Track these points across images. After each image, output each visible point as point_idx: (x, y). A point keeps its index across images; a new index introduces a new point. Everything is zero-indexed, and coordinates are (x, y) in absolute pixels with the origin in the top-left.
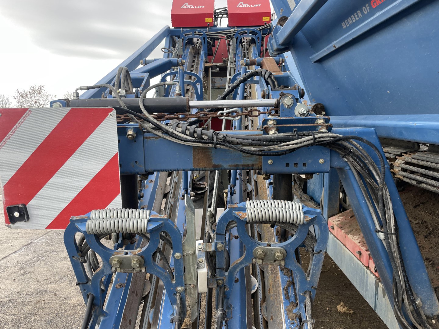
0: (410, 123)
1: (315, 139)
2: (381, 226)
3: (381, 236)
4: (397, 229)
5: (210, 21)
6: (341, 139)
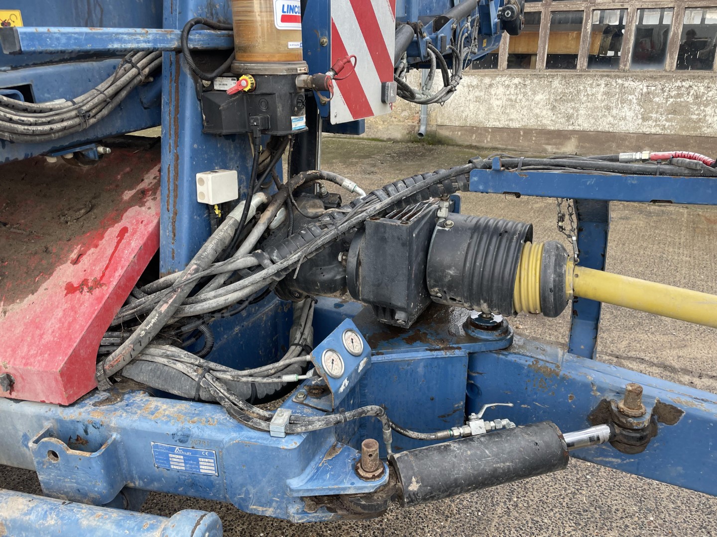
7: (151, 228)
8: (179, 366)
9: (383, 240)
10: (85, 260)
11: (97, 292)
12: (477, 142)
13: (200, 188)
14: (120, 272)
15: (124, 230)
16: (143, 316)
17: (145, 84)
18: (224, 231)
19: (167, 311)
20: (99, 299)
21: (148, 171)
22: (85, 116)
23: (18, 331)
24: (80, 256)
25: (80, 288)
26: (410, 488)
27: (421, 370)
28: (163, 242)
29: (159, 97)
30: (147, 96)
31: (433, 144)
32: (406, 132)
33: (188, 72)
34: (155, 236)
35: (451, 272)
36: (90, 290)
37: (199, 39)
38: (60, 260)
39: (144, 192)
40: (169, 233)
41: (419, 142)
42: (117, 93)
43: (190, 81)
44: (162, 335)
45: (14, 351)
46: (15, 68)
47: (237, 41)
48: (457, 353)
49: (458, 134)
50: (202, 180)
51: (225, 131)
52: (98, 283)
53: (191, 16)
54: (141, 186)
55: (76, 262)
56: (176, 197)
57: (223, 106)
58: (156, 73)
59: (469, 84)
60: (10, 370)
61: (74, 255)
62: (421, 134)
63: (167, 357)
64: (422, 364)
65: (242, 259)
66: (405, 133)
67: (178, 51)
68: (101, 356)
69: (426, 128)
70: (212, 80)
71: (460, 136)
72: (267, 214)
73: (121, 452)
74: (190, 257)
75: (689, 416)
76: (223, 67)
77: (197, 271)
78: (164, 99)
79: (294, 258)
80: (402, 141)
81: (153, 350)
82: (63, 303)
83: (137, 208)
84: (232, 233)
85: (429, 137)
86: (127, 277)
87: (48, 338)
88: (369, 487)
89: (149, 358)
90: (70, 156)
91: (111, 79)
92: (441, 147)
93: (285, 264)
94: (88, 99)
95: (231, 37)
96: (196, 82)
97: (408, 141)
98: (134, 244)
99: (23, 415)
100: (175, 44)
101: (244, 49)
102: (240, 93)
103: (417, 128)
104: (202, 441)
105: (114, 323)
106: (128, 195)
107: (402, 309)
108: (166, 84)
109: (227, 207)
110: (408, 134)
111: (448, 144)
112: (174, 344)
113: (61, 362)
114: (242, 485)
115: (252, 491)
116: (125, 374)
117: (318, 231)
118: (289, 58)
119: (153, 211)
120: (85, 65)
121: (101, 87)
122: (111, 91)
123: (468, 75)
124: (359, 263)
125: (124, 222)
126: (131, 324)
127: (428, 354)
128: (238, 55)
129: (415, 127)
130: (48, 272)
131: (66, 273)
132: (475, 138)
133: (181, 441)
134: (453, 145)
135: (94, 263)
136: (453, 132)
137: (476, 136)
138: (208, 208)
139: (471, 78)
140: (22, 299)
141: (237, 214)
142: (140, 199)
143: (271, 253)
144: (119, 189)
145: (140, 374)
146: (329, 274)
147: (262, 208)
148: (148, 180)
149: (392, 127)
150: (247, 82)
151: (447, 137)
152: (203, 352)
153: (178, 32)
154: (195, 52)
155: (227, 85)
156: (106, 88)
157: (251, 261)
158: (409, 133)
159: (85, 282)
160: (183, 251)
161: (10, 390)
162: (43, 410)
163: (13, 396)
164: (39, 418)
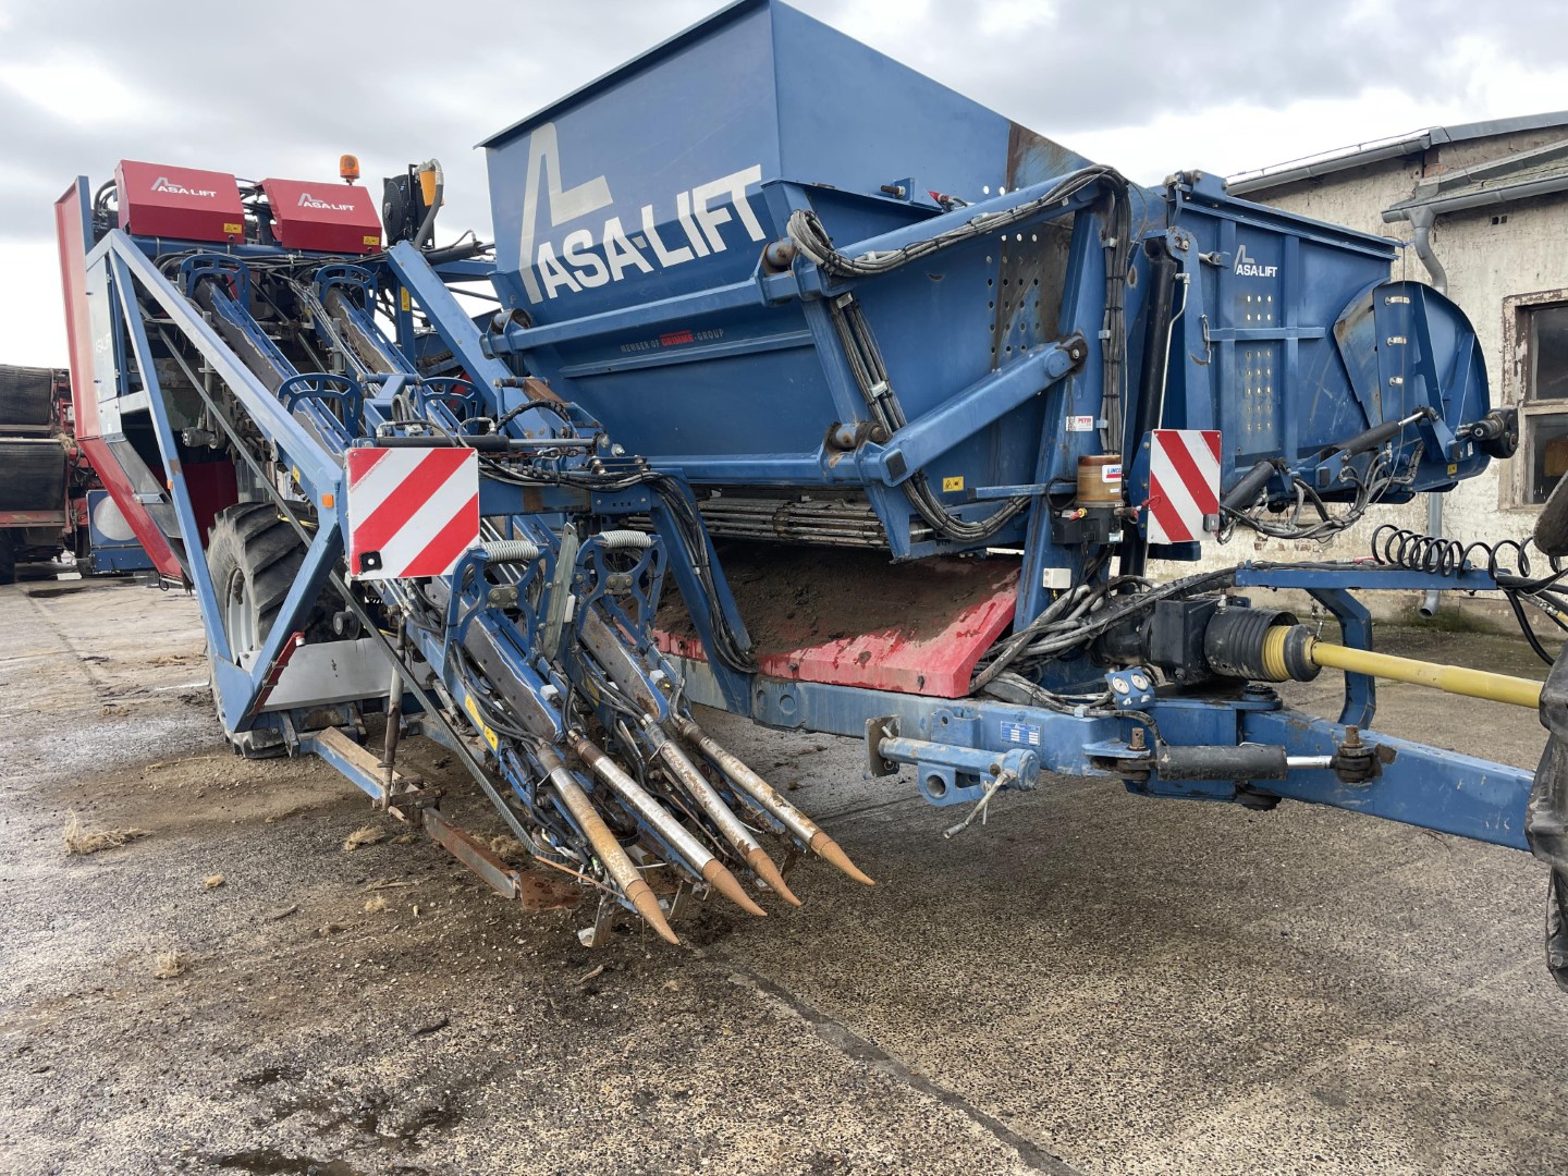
0: (713, 462)
1: (643, 477)
2: (697, 562)
3: (698, 570)
4: (709, 562)
5: (234, 231)
6: (661, 477)
7: (1011, 603)
8: (1020, 685)
9: (1167, 614)
10: (968, 620)
11: (976, 636)
12: (1541, 629)
13: (1045, 578)
14: (990, 627)
15: (994, 605)
16: (1001, 651)
17: (1018, 515)
18: (1059, 604)
19: (1018, 647)
20: (977, 640)
21: (1009, 573)
22: (986, 531)
23: (929, 654)
24: (966, 617)
25: (966, 634)
26: (1163, 760)
27: (1196, 718)
28: (1017, 612)
29: (1026, 522)
30: (1018, 523)
31: (1453, 630)
32: (1399, 607)
33: (1047, 507)
34: (1013, 609)
35: (1220, 642)
36: (972, 635)
37: (1056, 489)
38: (953, 620)
39: (1006, 585)
40: (1022, 606)
41: (1426, 626)
42: (1003, 519)
43: (1047, 512)
44: (1011, 666)
45: (927, 664)
46: (955, 505)
47: (1079, 489)
48: (1227, 708)
49: (1502, 614)
50: (1047, 573)
51: (1065, 542)
52: (976, 632)
53: (1052, 477)
54: (1005, 581)
55: (963, 621)
56: (1029, 582)
57: (1066, 527)
58: (1027, 507)
59: (1522, 527)
60: (923, 674)
61: (962, 617)
62: (1425, 612)
63: (1014, 680)
64: (1197, 713)
65: (1069, 622)
66: (1399, 609)
67: (1043, 496)
68: (973, 677)
69: (1438, 600)
70: (1061, 512)
71: (1507, 618)
72: (1089, 599)
73: (982, 724)
74: (1034, 619)
75: (1401, 755)
76: (1069, 503)
77: (1038, 625)
78: (1030, 523)
79: (1103, 621)
80: (1391, 624)
81: (1005, 675)
82: (955, 642)
83: (1001, 593)
84: (1063, 606)
85: (1445, 617)
86: (993, 630)
87: (946, 658)
88: (1135, 755)
89: (1002, 680)
90: (971, 555)
91: (1001, 512)
92: (1467, 636)
93: (1096, 625)
94: (989, 522)
95: (1076, 486)
96: (1051, 512)
97: (1403, 624)
98: (1000, 612)
99: (926, 705)
100: (1042, 492)
101: (1083, 494)
102: (1077, 519)
103: (1422, 601)
104: (1033, 720)
105: (983, 657)
106: (995, 586)
107: (1179, 666)
108: (1033, 514)
109: (1061, 592)
110: (1403, 611)
111: (1484, 632)
112: (1019, 673)
113: (954, 669)
114: (1055, 751)
115: (1060, 754)
116: (986, 689)
117: (1122, 607)
118: (1113, 497)
119: (1012, 594)
120: (987, 503)
121: (996, 516)
122: (1000, 518)
123: (1520, 514)
124: (1150, 632)
125: (994, 600)
126: (993, 658)
127: (1202, 706)
128: (1079, 497)
129: (1417, 599)
130: (946, 626)
131: (956, 626)
132: (1538, 624)
133: (1020, 720)
134: (1494, 634)
135: (975, 621)
136: (1494, 610)
137: (1539, 619)
138: (1049, 591)
139: (1526, 518)
140: (930, 639)
141: (1068, 595)
142: (1004, 588)
143: (1087, 619)
144: (990, 583)
145: (994, 689)
146: (1128, 641)
147: (1085, 595)
148: (1010, 577)
149: (1374, 598)
150: (1082, 512)
151: (1479, 619)
152: (1039, 680)
153: (1044, 485)
154: (1052, 496)
155: (1070, 514)
156: (998, 516)
157: (1075, 623)
158: (1407, 609)
159: (968, 632)
160: (1030, 618)
161: (922, 687)
162: (937, 701)
163: (921, 693)
164: (935, 706)
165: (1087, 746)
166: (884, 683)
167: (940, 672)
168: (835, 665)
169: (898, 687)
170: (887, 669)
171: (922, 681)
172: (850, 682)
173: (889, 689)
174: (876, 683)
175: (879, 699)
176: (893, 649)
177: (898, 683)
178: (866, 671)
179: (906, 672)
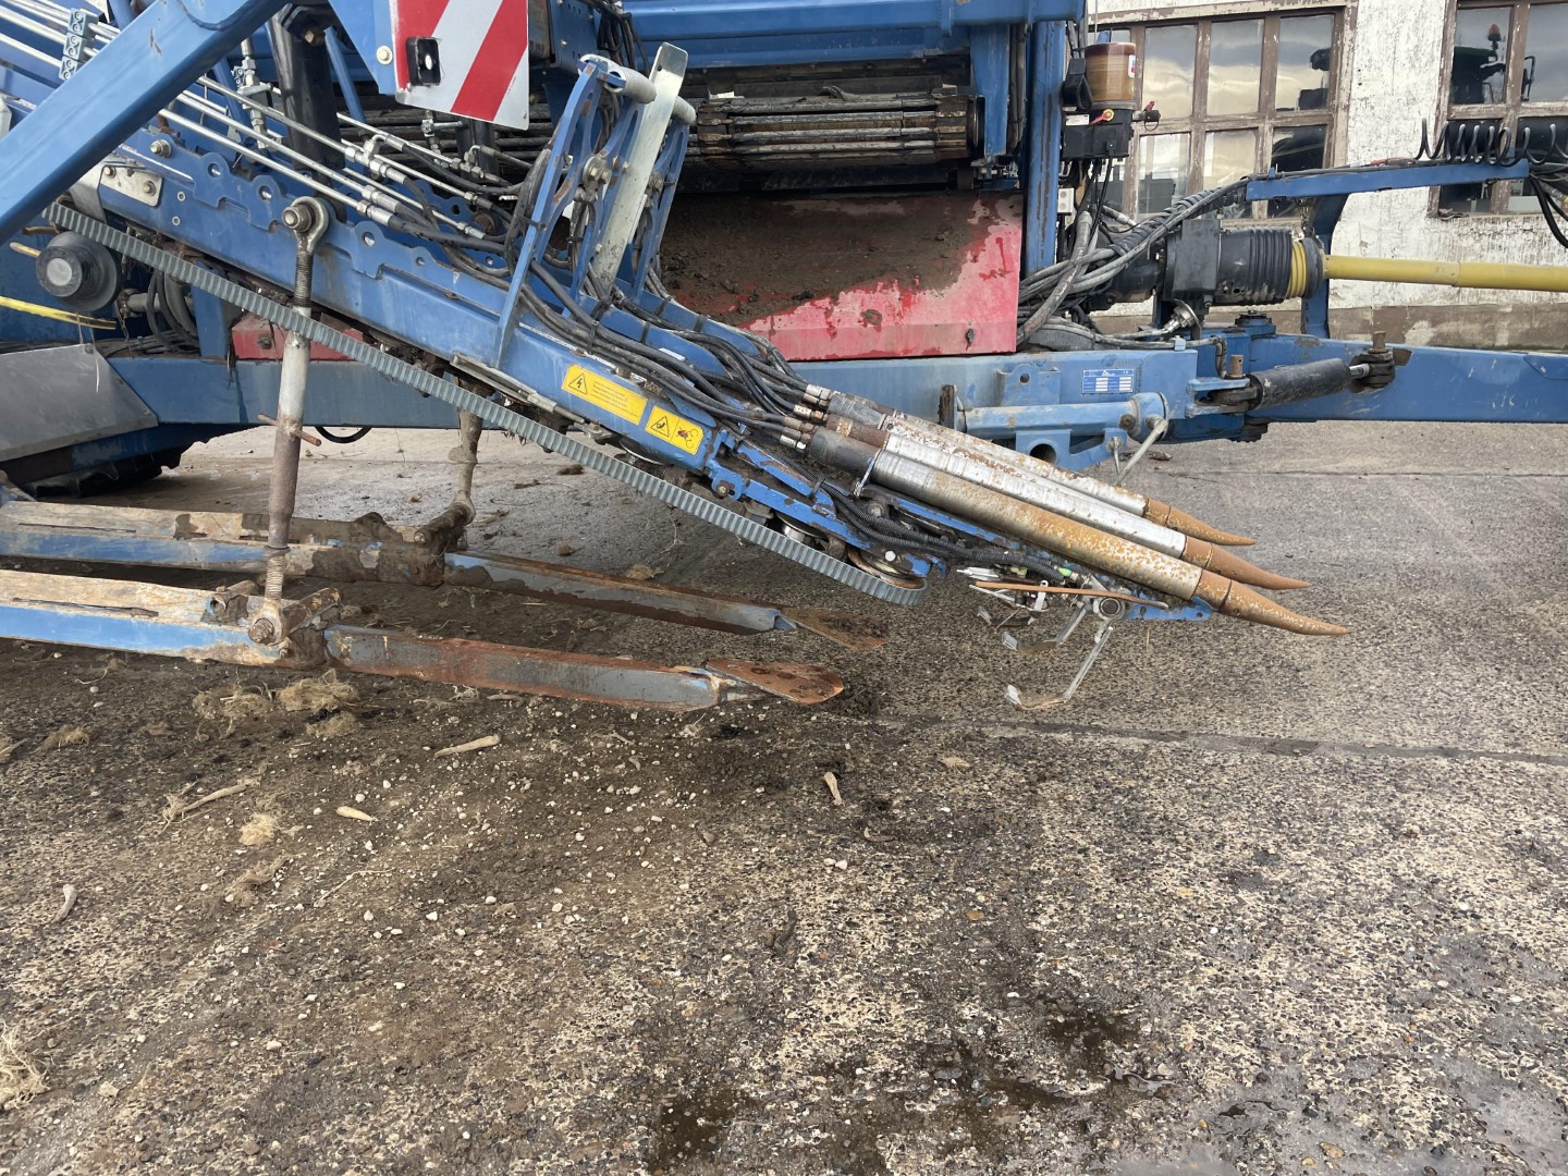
9: (1198, 234)
10: (980, 259)
11: (1008, 276)
14: (1017, 263)
15: (1000, 239)
20: (1013, 280)
23: (959, 303)
24: (975, 256)
25: (993, 276)
26: (1266, 385)
35: (1240, 264)
38: (959, 261)
45: (970, 313)
52: (1004, 272)
55: (974, 261)
57: (1083, 135)
60: (972, 326)
61: (970, 257)
68: (1021, 326)
81: (1054, 320)
87: (991, 304)
89: (1049, 326)
98: (1015, 246)
99: (979, 366)
102: (1104, 122)
104: (1125, 362)
113: (1013, 316)
130: (956, 269)
131: (971, 268)
133: (1109, 365)
135: (989, 259)
140: (950, 286)
150: (1111, 114)
155: (1079, 120)
159: (993, 272)
161: (969, 343)
162: (993, 359)
163: (969, 352)
164: (990, 366)
165: (1195, 381)
166: (910, 348)
167: (996, 321)
168: (832, 332)
169: (933, 350)
170: (916, 327)
171: (969, 337)
172: (855, 354)
173: (920, 354)
174: (899, 350)
175: (905, 370)
176: (906, 302)
177: (932, 344)
178: (883, 334)
179: (947, 328)
